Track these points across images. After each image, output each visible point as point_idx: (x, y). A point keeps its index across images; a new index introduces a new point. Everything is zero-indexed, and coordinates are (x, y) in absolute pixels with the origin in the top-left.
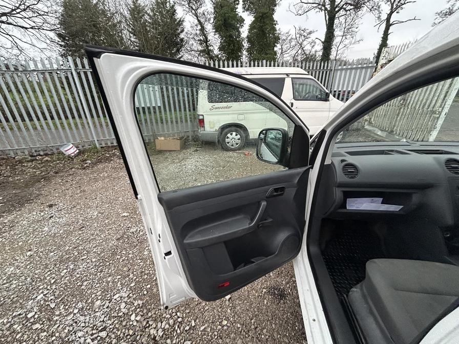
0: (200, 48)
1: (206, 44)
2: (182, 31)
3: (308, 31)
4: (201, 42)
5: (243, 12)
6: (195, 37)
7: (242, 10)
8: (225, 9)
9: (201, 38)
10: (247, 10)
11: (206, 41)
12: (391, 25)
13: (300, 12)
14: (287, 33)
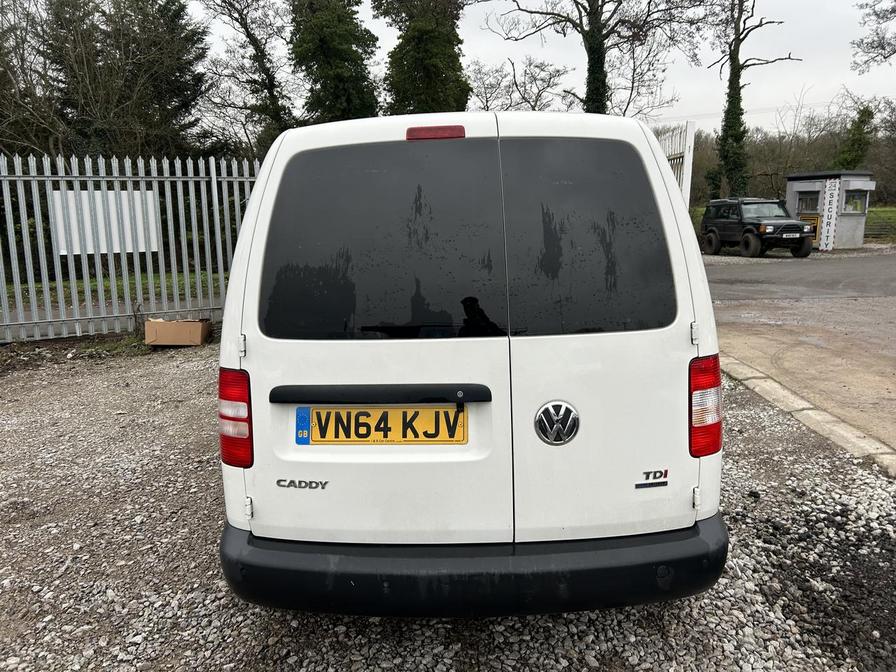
0: (252, 101)
1: (271, 93)
2: (201, 56)
3: (551, 69)
4: (255, 87)
5: (375, 17)
6: (239, 75)
7: (373, 13)
8: (323, 17)
9: (256, 77)
10: (386, 14)
11: (270, 83)
12: (743, 67)
13: (515, 34)
14: (497, 71)
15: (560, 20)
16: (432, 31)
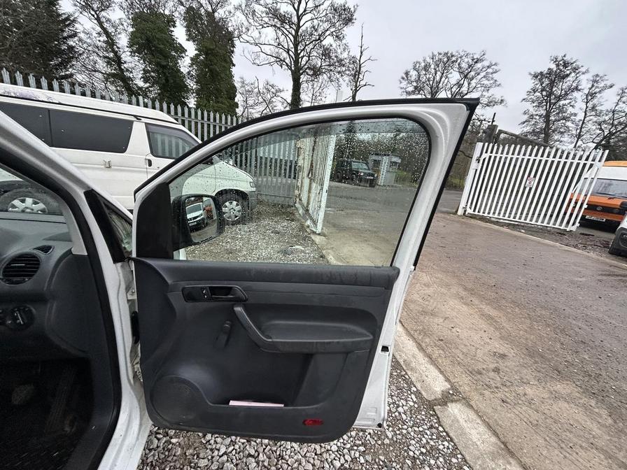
0: (108, 70)
1: (120, 67)
2: (72, 36)
3: (277, 88)
4: (109, 62)
11: (118, 61)
14: (252, 84)
15: (280, 61)
16: (213, 49)
